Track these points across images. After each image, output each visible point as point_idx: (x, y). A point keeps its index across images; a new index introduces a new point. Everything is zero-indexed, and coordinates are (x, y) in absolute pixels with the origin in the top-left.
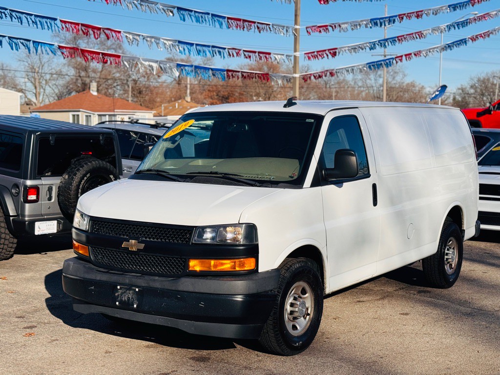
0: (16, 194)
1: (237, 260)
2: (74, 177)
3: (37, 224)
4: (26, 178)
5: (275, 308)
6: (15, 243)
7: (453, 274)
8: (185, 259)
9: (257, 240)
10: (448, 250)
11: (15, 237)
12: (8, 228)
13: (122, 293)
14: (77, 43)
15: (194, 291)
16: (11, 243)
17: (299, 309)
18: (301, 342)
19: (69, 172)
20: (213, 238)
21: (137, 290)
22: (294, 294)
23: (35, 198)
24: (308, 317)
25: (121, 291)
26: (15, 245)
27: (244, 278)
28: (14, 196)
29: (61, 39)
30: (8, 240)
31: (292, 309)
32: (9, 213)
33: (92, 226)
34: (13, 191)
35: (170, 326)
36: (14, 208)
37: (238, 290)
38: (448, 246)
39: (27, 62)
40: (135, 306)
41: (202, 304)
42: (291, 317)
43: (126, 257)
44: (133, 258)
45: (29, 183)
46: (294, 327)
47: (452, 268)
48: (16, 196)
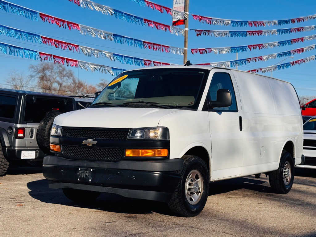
0: (10, 133)
1: (156, 150)
2: (48, 123)
3: (23, 152)
4: (17, 123)
5: (179, 184)
6: (8, 165)
7: (288, 185)
8: (123, 149)
9: (169, 138)
10: (285, 169)
11: (8, 161)
12: (4, 155)
13: (82, 173)
14: (45, 72)
15: (129, 169)
16: (5, 165)
17: (194, 187)
18: (195, 209)
19: (45, 120)
20: (141, 136)
21: (92, 170)
22: (191, 178)
23: (22, 136)
24: (200, 194)
25: (81, 171)
26: (8, 167)
27: (161, 161)
28: (9, 134)
29: (34, 69)
30: (4, 162)
31: (190, 187)
32: (5, 145)
33: (63, 133)
34: (9, 131)
35: (112, 193)
36: (8, 142)
37: (157, 169)
38: (285, 167)
39: (13, 83)
40: (90, 180)
41: (134, 177)
42: (189, 192)
43: (85, 150)
44: (89, 151)
45: (19, 126)
46: (191, 199)
47: (288, 181)
48: (10, 134)
